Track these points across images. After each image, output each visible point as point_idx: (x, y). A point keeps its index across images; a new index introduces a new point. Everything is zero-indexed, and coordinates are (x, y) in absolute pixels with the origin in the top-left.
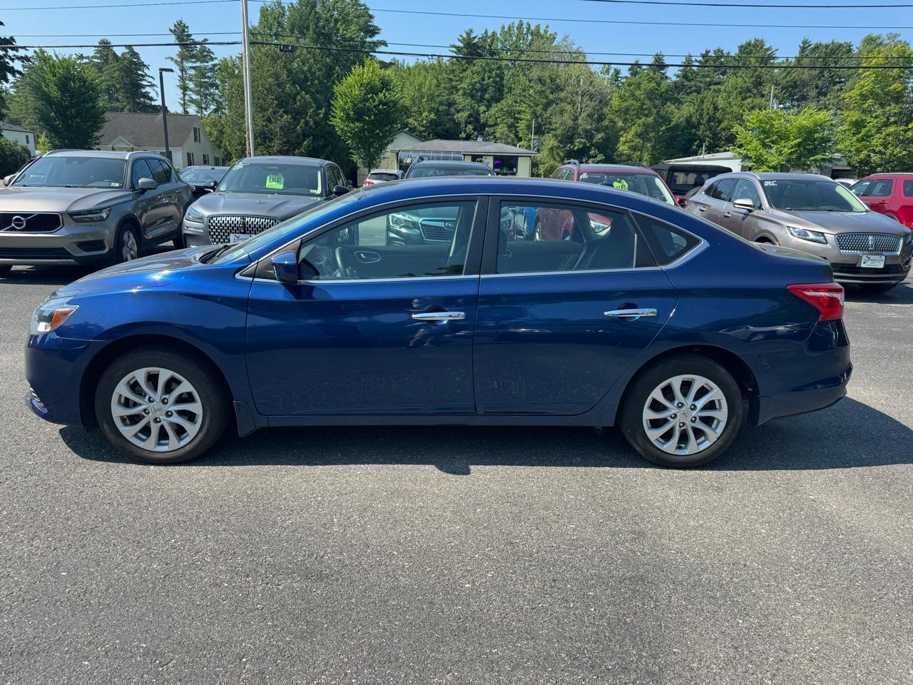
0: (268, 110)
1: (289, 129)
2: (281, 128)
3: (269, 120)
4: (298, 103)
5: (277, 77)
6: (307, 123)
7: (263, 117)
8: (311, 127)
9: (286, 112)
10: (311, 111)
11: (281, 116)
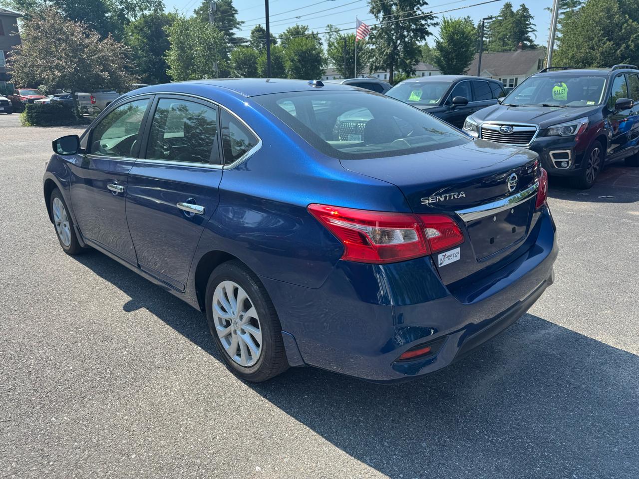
0: (594, 39)
1: (609, 54)
2: (602, 53)
3: (593, 48)
4: (623, 31)
5: (608, 10)
6: (628, 47)
7: (588, 46)
8: (632, 50)
9: (609, 40)
10: (634, 36)
11: (604, 44)
